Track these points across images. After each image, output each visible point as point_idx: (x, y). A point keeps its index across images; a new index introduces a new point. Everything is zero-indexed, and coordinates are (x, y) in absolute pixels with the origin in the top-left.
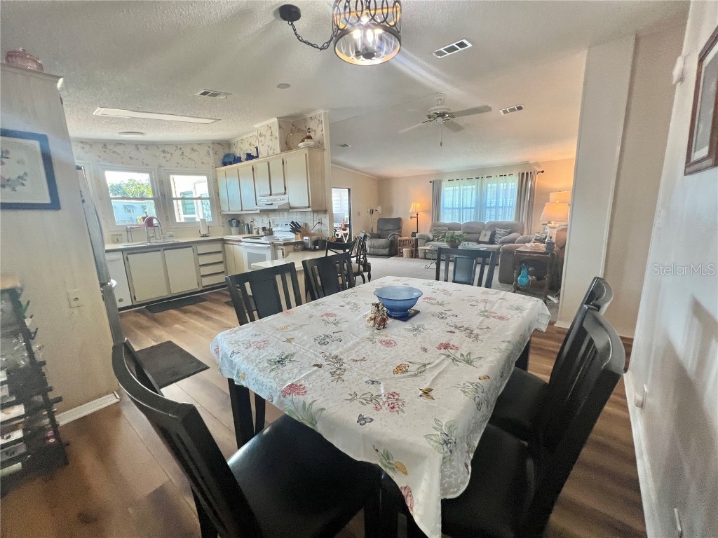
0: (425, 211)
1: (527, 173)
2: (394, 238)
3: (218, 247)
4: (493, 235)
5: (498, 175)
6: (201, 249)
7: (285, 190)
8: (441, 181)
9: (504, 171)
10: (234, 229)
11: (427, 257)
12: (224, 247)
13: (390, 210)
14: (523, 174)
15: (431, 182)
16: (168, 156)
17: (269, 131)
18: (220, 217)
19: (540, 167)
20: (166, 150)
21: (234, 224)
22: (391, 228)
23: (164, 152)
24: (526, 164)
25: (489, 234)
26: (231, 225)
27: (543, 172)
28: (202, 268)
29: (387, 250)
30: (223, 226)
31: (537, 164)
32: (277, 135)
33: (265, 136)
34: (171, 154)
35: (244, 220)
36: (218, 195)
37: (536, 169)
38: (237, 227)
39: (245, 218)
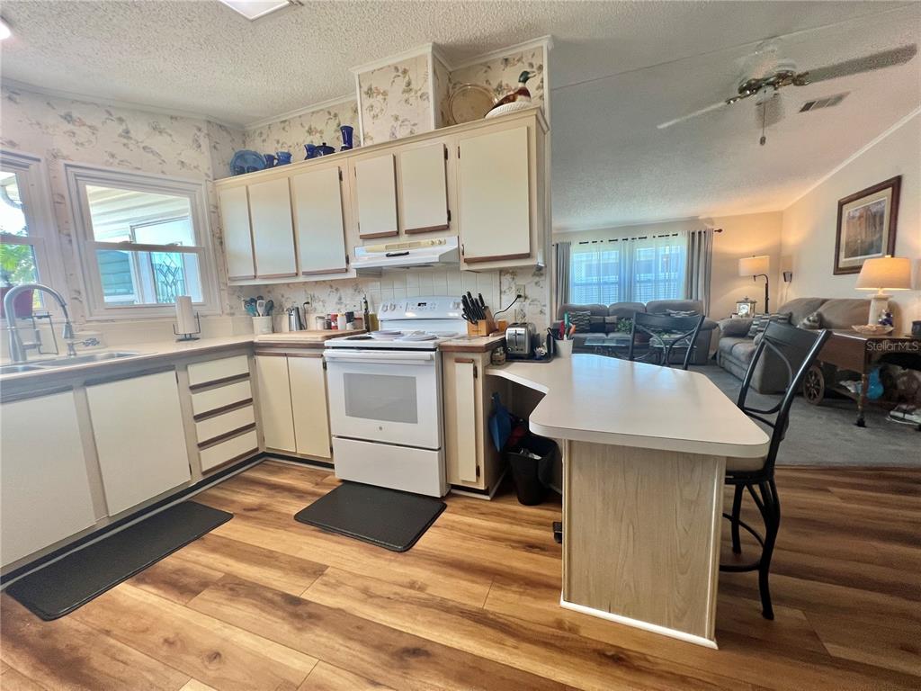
1: (700, 233)
5: (657, 236)
7: (449, 219)
8: (569, 244)
9: (664, 229)
10: (261, 322)
12: (253, 365)
14: (693, 234)
16: (83, 133)
17: (401, 83)
18: (225, 294)
19: (713, 224)
20: (75, 115)
21: (261, 310)
23: (68, 118)
24: (694, 220)
26: (254, 313)
27: (720, 231)
28: (200, 425)
30: (232, 314)
31: (710, 221)
32: (429, 87)
33: (385, 94)
34: (93, 128)
35: (283, 299)
36: (221, 243)
37: (710, 227)
38: (268, 315)
39: (286, 296)
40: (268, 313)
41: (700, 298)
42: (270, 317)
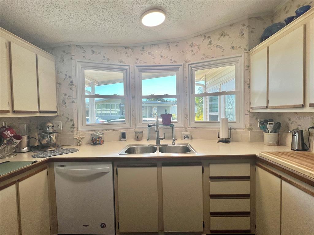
3: (243, 170)
6: (215, 170)
10: (268, 136)
16: (195, 49)
18: (248, 117)
20: (194, 43)
21: (270, 128)
23: (191, 45)
26: (265, 130)
28: (212, 201)
30: (250, 129)
34: (199, 46)
35: (290, 122)
36: (249, 87)
38: (275, 132)
39: (292, 120)
40: (275, 131)
42: (276, 134)
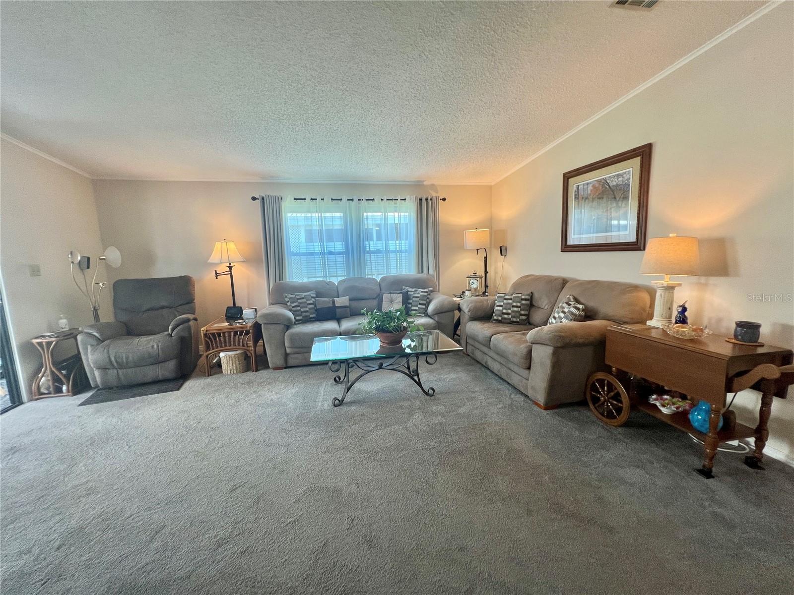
0: (248, 261)
1: (427, 199)
2: (189, 328)
4: (406, 299)
5: (385, 199)
9: (393, 192)
11: (291, 362)
13: (149, 259)
14: (421, 200)
15: (254, 199)
19: (437, 191)
22: (164, 303)
24: (418, 185)
25: (399, 298)
27: (444, 199)
29: (171, 365)
37: (434, 194)
41: (431, 272)
